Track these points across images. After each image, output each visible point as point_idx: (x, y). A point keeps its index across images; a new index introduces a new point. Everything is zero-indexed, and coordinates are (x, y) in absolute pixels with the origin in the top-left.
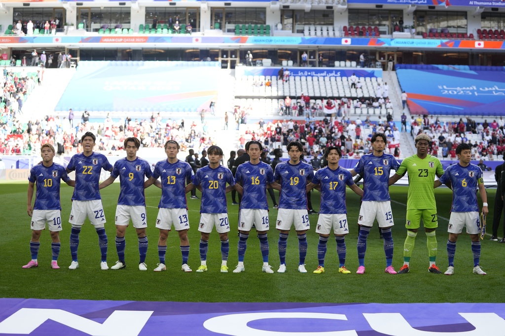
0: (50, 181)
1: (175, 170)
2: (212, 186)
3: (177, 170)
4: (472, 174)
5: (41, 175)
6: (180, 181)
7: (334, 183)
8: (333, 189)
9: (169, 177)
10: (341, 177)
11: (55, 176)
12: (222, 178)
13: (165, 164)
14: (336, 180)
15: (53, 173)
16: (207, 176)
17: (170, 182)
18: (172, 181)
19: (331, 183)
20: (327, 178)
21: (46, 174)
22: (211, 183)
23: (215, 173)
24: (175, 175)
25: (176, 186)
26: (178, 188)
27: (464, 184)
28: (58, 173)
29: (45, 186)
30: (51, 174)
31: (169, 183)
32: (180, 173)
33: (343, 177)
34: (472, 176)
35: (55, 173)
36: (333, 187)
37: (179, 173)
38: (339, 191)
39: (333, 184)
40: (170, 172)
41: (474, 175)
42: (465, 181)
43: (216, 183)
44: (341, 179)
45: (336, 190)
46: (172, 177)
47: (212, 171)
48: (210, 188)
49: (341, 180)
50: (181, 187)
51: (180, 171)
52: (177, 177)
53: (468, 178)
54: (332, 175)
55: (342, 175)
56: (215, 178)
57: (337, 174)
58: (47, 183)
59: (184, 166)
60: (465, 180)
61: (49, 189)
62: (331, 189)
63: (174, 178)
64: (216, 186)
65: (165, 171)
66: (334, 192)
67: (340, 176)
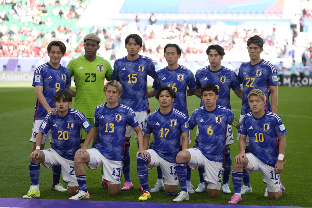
0: (261, 135)
1: (114, 116)
2: (62, 137)
3: (117, 116)
4: (219, 119)
5: (251, 128)
6: (120, 129)
7: (165, 129)
8: (164, 137)
9: (107, 124)
10: (173, 123)
11: (266, 129)
12: (72, 127)
13: (103, 109)
14: (167, 126)
15: (264, 126)
16: (55, 125)
17: (108, 130)
18: (111, 130)
19: (162, 130)
20: (158, 124)
21: (257, 127)
22: (60, 133)
23: (64, 122)
24: (114, 122)
25: (115, 134)
26: (117, 138)
27: (210, 132)
28: (270, 126)
29: (257, 141)
30: (262, 127)
31: (106, 131)
32: (120, 119)
33: (175, 123)
34: (219, 121)
35: (266, 127)
36: (164, 135)
37: (118, 120)
38: (171, 139)
39: (164, 131)
40: (109, 118)
41: (223, 120)
42: (211, 128)
43: (66, 134)
44: (173, 125)
45: (168, 138)
46: (110, 124)
47: (61, 119)
48: (59, 138)
49: (173, 127)
50: (120, 136)
51: (120, 117)
52: (116, 124)
53: (214, 124)
54: (163, 120)
55: (174, 120)
56: (65, 128)
57: (169, 119)
58: (258, 138)
59: (124, 111)
60: (211, 126)
61: (260, 144)
62: (162, 136)
63: (112, 125)
64: (66, 137)
65: (103, 117)
66: (165, 140)
67: (172, 121)
